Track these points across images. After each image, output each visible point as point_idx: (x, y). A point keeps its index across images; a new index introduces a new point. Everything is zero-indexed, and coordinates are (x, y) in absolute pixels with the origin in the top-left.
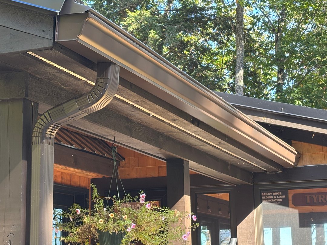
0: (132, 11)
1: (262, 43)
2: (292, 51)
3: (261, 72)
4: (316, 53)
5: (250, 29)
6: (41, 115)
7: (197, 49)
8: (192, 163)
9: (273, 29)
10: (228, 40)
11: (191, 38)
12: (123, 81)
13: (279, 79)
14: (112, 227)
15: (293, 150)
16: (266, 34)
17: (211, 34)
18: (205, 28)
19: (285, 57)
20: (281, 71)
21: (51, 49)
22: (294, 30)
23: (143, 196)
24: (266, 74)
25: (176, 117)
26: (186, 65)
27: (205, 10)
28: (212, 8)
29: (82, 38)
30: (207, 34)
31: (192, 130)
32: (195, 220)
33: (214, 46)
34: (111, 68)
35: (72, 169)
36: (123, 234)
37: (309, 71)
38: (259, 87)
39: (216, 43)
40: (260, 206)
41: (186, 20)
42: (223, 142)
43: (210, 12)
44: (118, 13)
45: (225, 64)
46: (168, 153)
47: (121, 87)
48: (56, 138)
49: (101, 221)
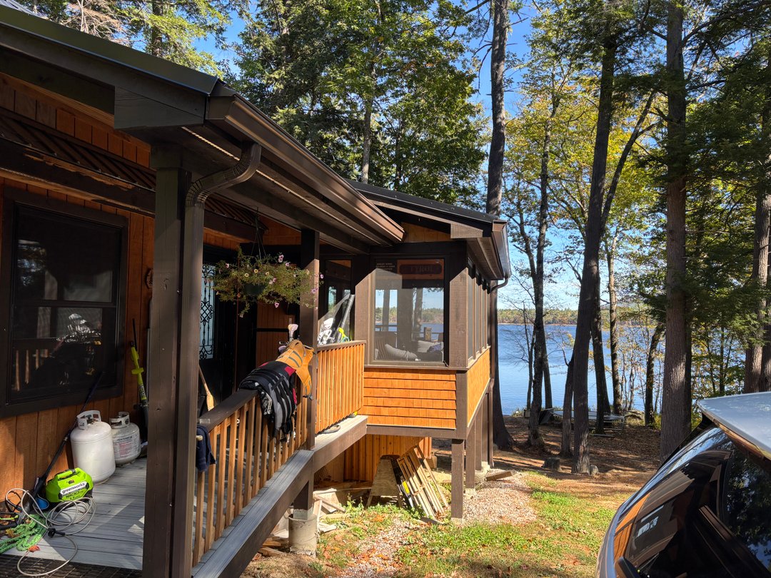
0: (280, 109)
1: (385, 145)
2: (409, 154)
3: (384, 168)
4: (426, 156)
5: (376, 133)
6: (193, 183)
7: (333, 145)
8: (322, 234)
9: (395, 134)
10: (359, 140)
11: (328, 135)
12: (264, 159)
13: (397, 175)
14: (256, 280)
15: (402, 229)
16: (389, 138)
17: (346, 133)
18: (341, 128)
19: (403, 158)
20: (398, 169)
21: (202, 125)
22: (410, 137)
23: (281, 257)
24: (387, 171)
25: (309, 195)
26: (324, 157)
27: (342, 113)
28: (347, 112)
29: (228, 117)
30: (343, 134)
31: (322, 207)
32: (322, 278)
33: (347, 144)
34: (254, 146)
35: (224, 234)
36: (263, 286)
37: (420, 170)
38: (381, 181)
39: (349, 141)
40: (374, 272)
41: (326, 120)
42: (347, 219)
43: (345, 115)
44: (270, 110)
45: (355, 160)
46: (303, 224)
47: (262, 164)
48: (205, 203)
49: (247, 275)
